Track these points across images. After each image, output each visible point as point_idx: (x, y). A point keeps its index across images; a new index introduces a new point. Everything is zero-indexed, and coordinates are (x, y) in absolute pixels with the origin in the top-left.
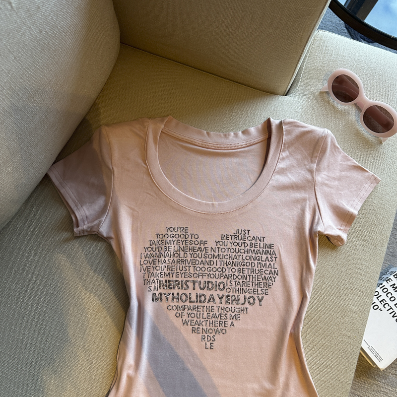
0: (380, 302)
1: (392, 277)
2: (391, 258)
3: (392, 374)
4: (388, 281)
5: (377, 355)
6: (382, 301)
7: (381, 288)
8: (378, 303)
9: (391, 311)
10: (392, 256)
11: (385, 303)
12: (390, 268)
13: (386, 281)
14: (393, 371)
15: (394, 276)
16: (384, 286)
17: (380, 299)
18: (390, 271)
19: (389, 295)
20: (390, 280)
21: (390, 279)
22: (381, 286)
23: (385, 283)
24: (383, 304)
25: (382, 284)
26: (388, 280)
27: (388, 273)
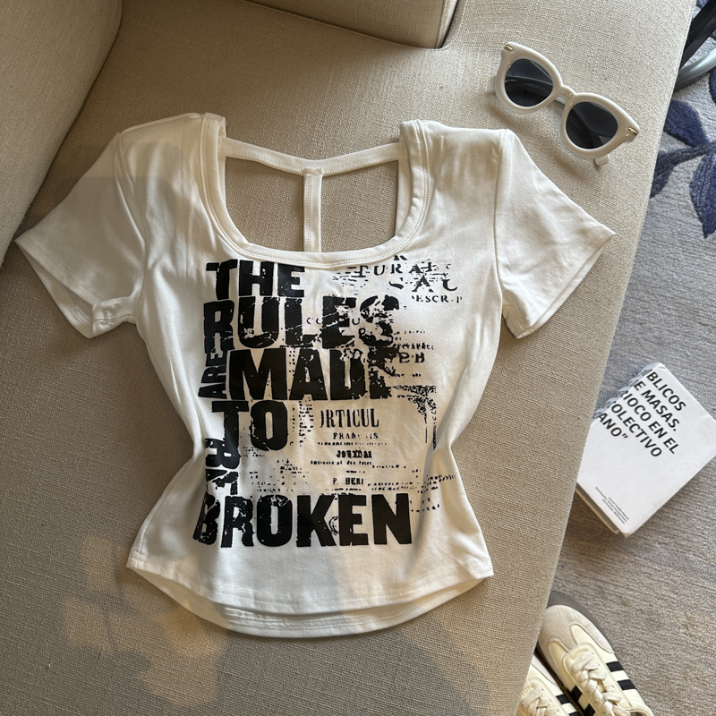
0: (624, 422)
5: (618, 512)
6: (628, 420)
7: (625, 399)
8: (619, 424)
9: (643, 436)
11: (633, 423)
12: (646, 365)
13: (635, 386)
15: (648, 377)
16: (631, 395)
17: (624, 417)
18: (644, 369)
19: (640, 411)
20: (642, 385)
22: (625, 396)
23: (632, 390)
24: (630, 425)
25: (627, 392)
26: (638, 385)
27: (640, 373)
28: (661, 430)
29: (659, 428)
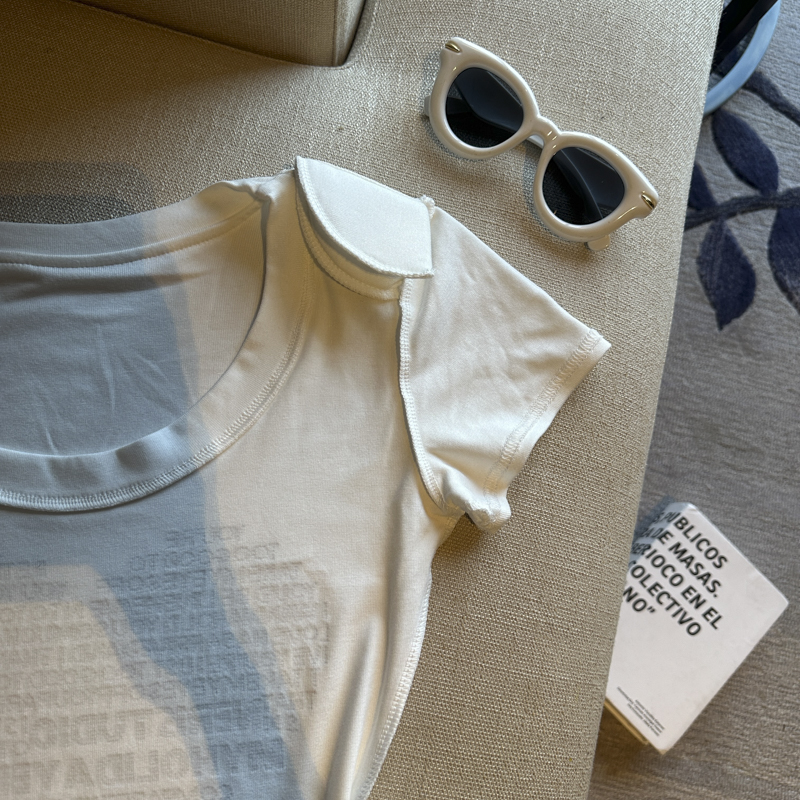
0: (649, 591)
1: (671, 528)
2: (667, 479)
3: (687, 754)
4: (664, 539)
5: (651, 721)
6: (654, 587)
7: (648, 557)
8: (643, 593)
9: (676, 609)
10: (670, 475)
11: (660, 591)
12: (667, 504)
13: (660, 539)
14: (689, 747)
15: (676, 524)
16: (655, 551)
17: (649, 583)
18: (667, 512)
19: (669, 573)
20: (668, 536)
21: (668, 533)
22: (648, 553)
23: (656, 544)
24: (656, 594)
25: (649, 547)
26: (663, 536)
27: (662, 517)
28: (698, 597)
29: (694, 595)
